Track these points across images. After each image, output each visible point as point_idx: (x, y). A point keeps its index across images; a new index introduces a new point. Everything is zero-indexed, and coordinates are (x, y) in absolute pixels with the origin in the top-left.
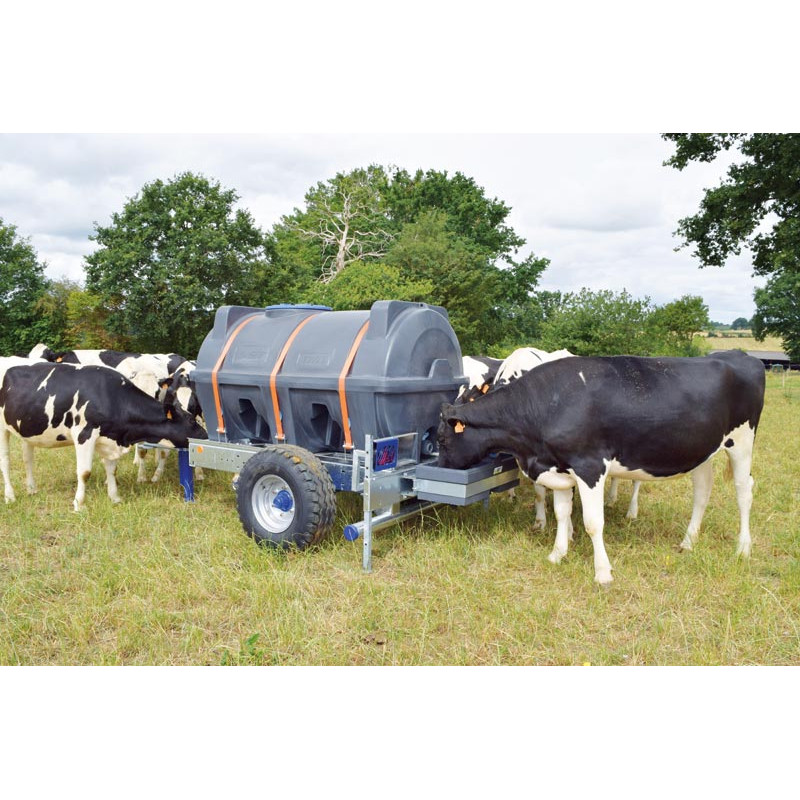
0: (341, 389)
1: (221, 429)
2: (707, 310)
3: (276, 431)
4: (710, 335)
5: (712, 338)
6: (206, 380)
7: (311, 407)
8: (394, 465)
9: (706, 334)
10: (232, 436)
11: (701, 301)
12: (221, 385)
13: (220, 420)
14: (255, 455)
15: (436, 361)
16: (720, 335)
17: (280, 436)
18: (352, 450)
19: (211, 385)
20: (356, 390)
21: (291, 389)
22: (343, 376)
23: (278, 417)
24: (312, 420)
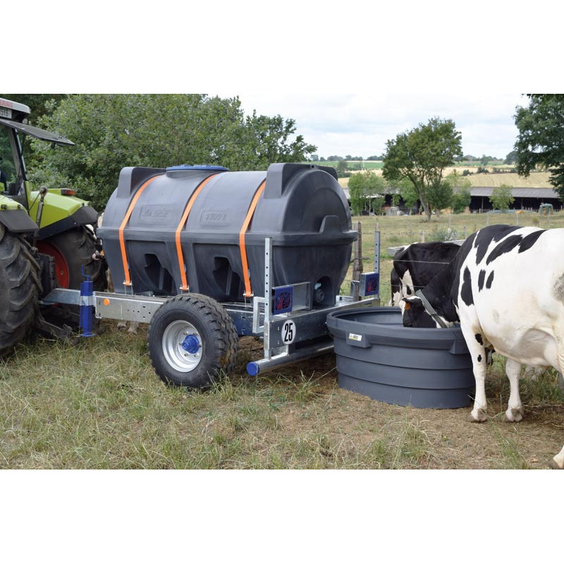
0: (242, 243)
1: (128, 282)
2: (460, 138)
3: (181, 283)
4: (480, 171)
5: (482, 174)
6: (112, 237)
7: (213, 260)
8: (290, 310)
9: (475, 170)
10: (138, 289)
11: (453, 126)
12: (127, 242)
13: (127, 274)
14: (162, 305)
15: (326, 217)
16: (490, 170)
17: (184, 287)
18: (252, 298)
19: (118, 242)
20: (255, 244)
21: (195, 244)
22: (243, 231)
23: (183, 269)
24: (214, 272)
